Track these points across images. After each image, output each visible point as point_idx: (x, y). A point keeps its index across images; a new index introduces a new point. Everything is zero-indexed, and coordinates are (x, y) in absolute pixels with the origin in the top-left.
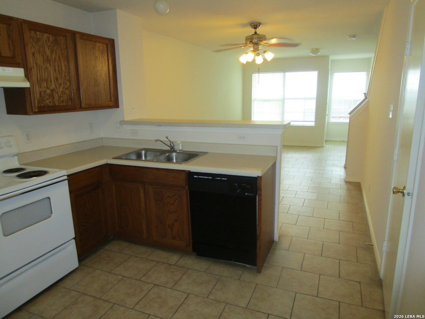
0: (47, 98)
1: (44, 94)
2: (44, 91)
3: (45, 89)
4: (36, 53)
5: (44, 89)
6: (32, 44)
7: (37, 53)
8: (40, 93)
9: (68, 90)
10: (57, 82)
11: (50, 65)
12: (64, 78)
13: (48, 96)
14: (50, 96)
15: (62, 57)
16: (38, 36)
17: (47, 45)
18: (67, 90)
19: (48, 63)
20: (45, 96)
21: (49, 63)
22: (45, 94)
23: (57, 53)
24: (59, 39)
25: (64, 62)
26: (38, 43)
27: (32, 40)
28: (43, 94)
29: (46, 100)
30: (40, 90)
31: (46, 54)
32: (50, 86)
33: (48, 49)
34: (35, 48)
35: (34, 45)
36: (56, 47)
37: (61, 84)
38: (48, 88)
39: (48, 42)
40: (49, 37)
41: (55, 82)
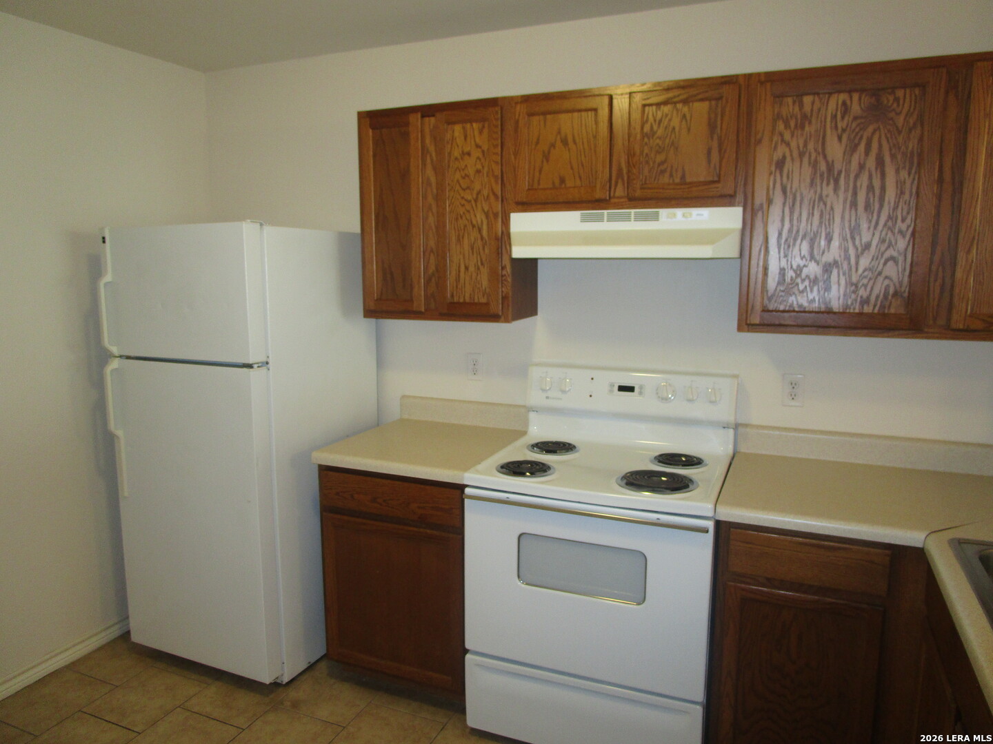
0: (801, 287)
1: (794, 275)
2: (795, 267)
3: (802, 263)
4: (788, 159)
5: (797, 261)
6: (781, 135)
7: (792, 159)
8: (782, 272)
9: (897, 265)
10: (853, 238)
11: (836, 189)
12: (885, 225)
13: (807, 283)
14: (815, 281)
15: (893, 156)
16: (807, 108)
17: (836, 127)
18: (890, 263)
19: (828, 184)
20: (799, 280)
21: (832, 181)
22: (798, 275)
23: (875, 145)
24: (891, 98)
25: (897, 171)
26: (803, 127)
27: (781, 126)
28: (790, 274)
29: (797, 292)
30: (784, 263)
31: (825, 157)
32: (823, 253)
33: (840, 138)
34: (788, 144)
35: (787, 136)
36: (870, 129)
37: (867, 246)
38: (812, 257)
39: (843, 118)
40: (848, 102)
41: (845, 239)
